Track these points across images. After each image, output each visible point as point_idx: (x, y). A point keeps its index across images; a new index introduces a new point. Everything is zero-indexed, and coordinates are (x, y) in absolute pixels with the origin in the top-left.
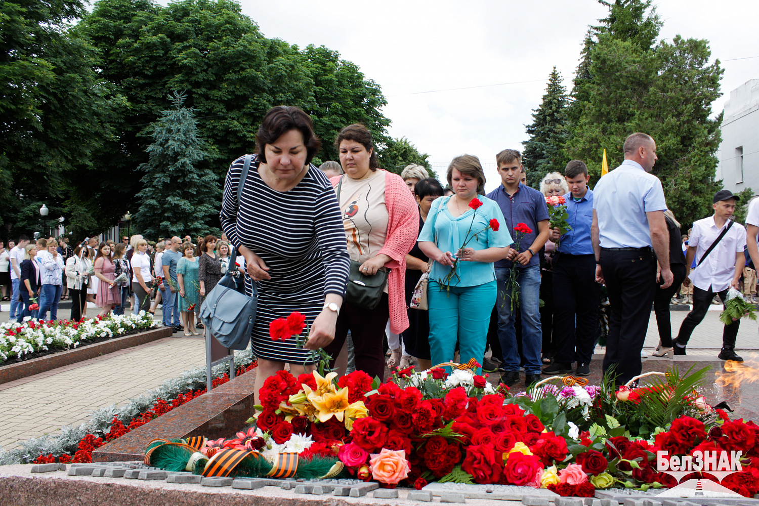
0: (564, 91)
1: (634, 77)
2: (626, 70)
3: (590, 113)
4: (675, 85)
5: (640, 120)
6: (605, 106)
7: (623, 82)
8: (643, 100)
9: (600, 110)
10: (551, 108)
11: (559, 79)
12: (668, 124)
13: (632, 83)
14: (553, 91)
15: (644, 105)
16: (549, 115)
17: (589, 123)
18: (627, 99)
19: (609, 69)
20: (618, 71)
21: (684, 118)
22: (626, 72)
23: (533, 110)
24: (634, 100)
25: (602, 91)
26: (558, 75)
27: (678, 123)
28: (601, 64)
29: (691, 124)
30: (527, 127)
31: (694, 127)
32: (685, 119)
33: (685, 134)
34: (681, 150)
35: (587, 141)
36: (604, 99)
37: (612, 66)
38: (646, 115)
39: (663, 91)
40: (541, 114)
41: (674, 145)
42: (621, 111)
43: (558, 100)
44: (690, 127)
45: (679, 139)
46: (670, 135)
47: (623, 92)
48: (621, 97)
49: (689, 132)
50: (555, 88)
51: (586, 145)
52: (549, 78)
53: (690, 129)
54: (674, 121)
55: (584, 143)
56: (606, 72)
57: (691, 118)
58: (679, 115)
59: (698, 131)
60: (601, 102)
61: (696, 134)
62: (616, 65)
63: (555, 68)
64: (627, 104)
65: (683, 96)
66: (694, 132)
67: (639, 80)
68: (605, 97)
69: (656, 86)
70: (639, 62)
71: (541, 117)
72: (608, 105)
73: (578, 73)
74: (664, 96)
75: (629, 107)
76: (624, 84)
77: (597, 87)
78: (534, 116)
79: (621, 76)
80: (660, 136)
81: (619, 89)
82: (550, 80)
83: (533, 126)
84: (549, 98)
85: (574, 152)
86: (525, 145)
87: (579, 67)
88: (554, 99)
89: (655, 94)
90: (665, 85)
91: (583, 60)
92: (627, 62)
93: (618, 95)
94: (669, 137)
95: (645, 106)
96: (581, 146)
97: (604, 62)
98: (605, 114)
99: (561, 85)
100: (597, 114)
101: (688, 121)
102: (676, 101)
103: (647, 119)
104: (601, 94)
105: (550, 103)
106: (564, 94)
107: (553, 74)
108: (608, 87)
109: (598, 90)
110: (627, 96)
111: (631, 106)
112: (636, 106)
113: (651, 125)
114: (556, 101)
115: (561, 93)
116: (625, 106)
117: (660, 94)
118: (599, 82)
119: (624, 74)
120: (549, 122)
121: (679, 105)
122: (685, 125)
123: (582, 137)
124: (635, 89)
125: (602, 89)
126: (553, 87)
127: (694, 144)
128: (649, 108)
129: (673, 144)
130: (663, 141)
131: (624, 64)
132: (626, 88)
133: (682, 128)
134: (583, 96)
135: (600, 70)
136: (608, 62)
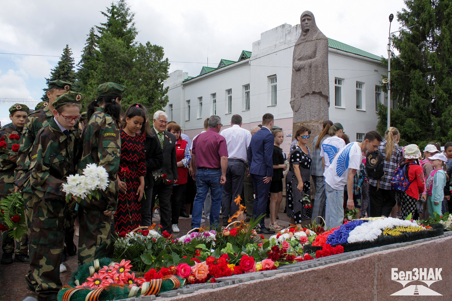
0: (73, 61)
1: (124, 61)
2: (120, 56)
3: (97, 78)
4: (146, 69)
5: (127, 85)
6: (106, 75)
7: (118, 62)
8: (128, 74)
9: (103, 77)
10: (64, 70)
11: (70, 53)
12: (142, 89)
13: (123, 64)
14: (66, 60)
15: (129, 77)
16: (62, 74)
17: (96, 83)
18: (120, 73)
19: (110, 54)
20: (115, 56)
21: (150, 87)
22: (120, 57)
23: (52, 70)
24: (124, 74)
25: (105, 66)
26: (70, 50)
27: (147, 89)
28: (106, 50)
29: (154, 91)
30: (47, 80)
31: (155, 93)
32: (151, 88)
33: (150, 96)
34: (148, 104)
35: (95, 94)
36: (106, 70)
37: (112, 53)
38: (130, 83)
39: (139, 71)
40: (57, 73)
41: (145, 102)
42: (115, 79)
43: (68, 66)
44: (153, 92)
45: (148, 98)
46: (143, 95)
47: (117, 68)
48: (116, 71)
49: (153, 95)
50: (67, 58)
51: (95, 97)
52: (64, 51)
53: (153, 93)
54: (145, 87)
55: (94, 95)
56: (108, 55)
57: (154, 87)
58: (147, 85)
59: (157, 95)
60: (104, 72)
61: (156, 96)
62: (114, 52)
63: (67, 46)
64: (119, 75)
65: (150, 75)
66: (155, 95)
67: (127, 63)
68: (106, 69)
69: (137, 68)
70: (127, 53)
71: (57, 75)
72: (108, 75)
73: (84, 52)
74: (140, 73)
75: (121, 77)
76: (119, 64)
77: (102, 63)
78: (52, 73)
79: (117, 59)
80: (137, 95)
81: (115, 66)
82: (64, 52)
83: (52, 80)
84: (63, 64)
85: (87, 100)
86: (45, 91)
87: (85, 49)
88: (66, 65)
89: (135, 72)
90: (140, 67)
91: (88, 45)
92: (120, 52)
93: (115, 69)
94: (143, 96)
95: (129, 78)
96: (92, 97)
97: (108, 49)
98: (107, 79)
99: (71, 56)
100: (102, 79)
101: (152, 89)
102: (146, 77)
103: (130, 85)
104: (104, 68)
105: (63, 67)
106: (72, 62)
107: (66, 49)
108: (108, 64)
109: (103, 65)
110: (120, 71)
111: (122, 76)
112: (124, 77)
113: (132, 89)
114: (67, 66)
115: (70, 62)
116: (118, 76)
117: (138, 72)
118: (103, 60)
119: (119, 58)
120: (62, 78)
121: (147, 80)
122: (151, 91)
123: (92, 91)
124: (124, 67)
125: (105, 64)
126: (66, 57)
127: (155, 102)
128: (131, 79)
129: (145, 100)
130: (139, 99)
131: (119, 52)
132: (119, 66)
133: (149, 92)
134: (90, 67)
135: (105, 54)
136: (110, 50)
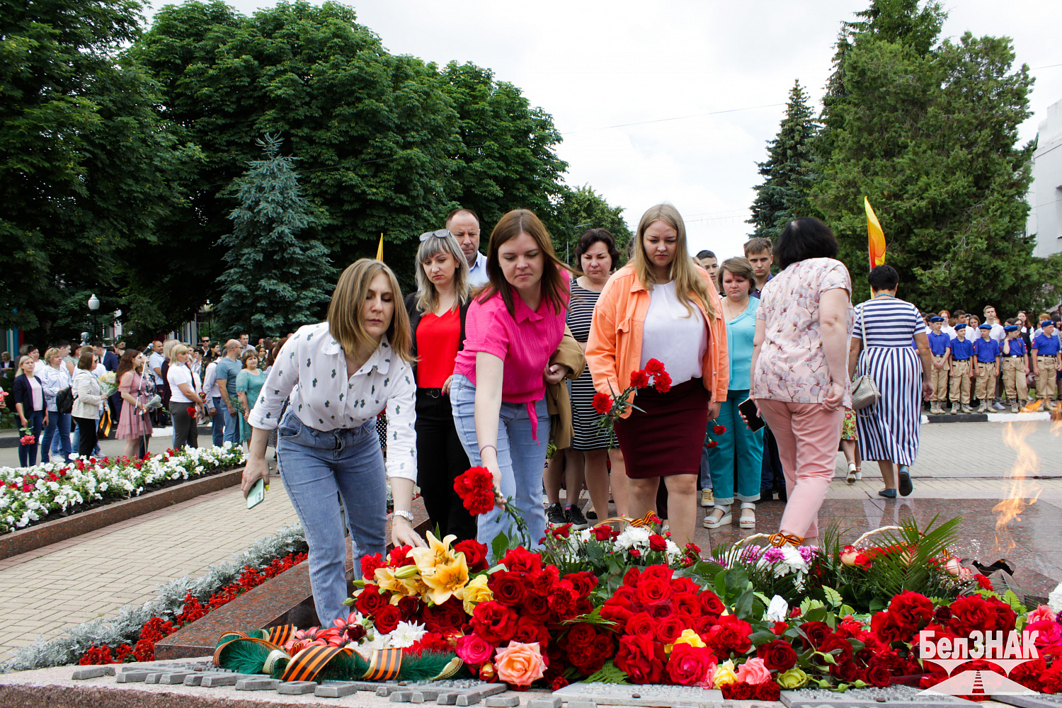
0: (811, 114)
1: (906, 94)
2: (895, 84)
3: (845, 145)
4: (964, 103)
5: (915, 154)
6: (865, 135)
7: (891, 100)
8: (919, 125)
9: (859, 142)
10: (793, 138)
11: (803, 96)
12: (955, 159)
13: (903, 101)
14: (796, 114)
15: (921, 132)
16: (790, 148)
17: (843, 159)
18: (897, 125)
19: (870, 84)
20: (883, 86)
21: (977, 150)
22: (894, 87)
23: (768, 141)
24: (907, 126)
25: (861, 114)
26: (802, 92)
27: (970, 156)
28: (859, 76)
29: (989, 158)
30: (759, 165)
31: (993, 162)
32: (980, 151)
33: (980, 172)
34: (974, 194)
35: (842, 185)
36: (864, 125)
37: (874, 79)
38: (924, 147)
39: (948, 112)
40: (779, 147)
41: (964, 188)
42: (888, 141)
43: (803, 126)
44: (987, 162)
45: (971, 179)
46: (958, 173)
47: (891, 115)
48: (888, 121)
49: (986, 168)
50: (799, 110)
51: (840, 191)
52: (790, 95)
53: (986, 165)
54: (963, 153)
55: (838, 188)
56: (866, 87)
57: (988, 149)
58: (970, 145)
59: (998, 167)
60: (859, 129)
61: (996, 171)
62: (879, 77)
63: (797, 81)
64: (896, 132)
65: (976, 118)
66: (993, 169)
67: (914, 98)
68: (866, 122)
69: (939, 105)
70: (912, 72)
71: (779, 150)
72: (870, 134)
73: (829, 88)
74: (948, 118)
75: (900, 136)
76: (893, 103)
77: (853, 109)
78: (769, 149)
79: (888, 93)
80: (944, 175)
81: (884, 111)
82: (790, 98)
83: (769, 164)
84: (790, 124)
85: (823, 200)
86: (758, 191)
87: (831, 80)
88: (798, 125)
89: (936, 116)
90: (949, 103)
91: (836, 69)
92: (895, 73)
93: (884, 119)
94: (956, 176)
95: (922, 135)
96: (833, 193)
97: (863, 73)
98: (867, 146)
99: (807, 104)
100: (855, 147)
101: (984, 154)
102: (966, 126)
103: (925, 152)
104: (859, 119)
105: (792, 130)
106: (811, 117)
107: (795, 89)
108: (870, 109)
109: (856, 113)
110: (897, 120)
111: (903, 134)
112: (910, 134)
113: (931, 161)
114: (800, 128)
115: (806, 116)
116: (894, 134)
117: (943, 116)
118: (856, 101)
119: (892, 90)
120: (791, 157)
121: (970, 131)
122: (980, 159)
123: (834, 180)
124: (907, 111)
125: (862, 111)
126: (796, 108)
127: (993, 186)
128: (928, 136)
129: (963, 186)
130: (948, 183)
131: (890, 75)
132: (894, 109)
133: (975, 163)
134: (836, 121)
135: (858, 85)
136: (869, 73)
